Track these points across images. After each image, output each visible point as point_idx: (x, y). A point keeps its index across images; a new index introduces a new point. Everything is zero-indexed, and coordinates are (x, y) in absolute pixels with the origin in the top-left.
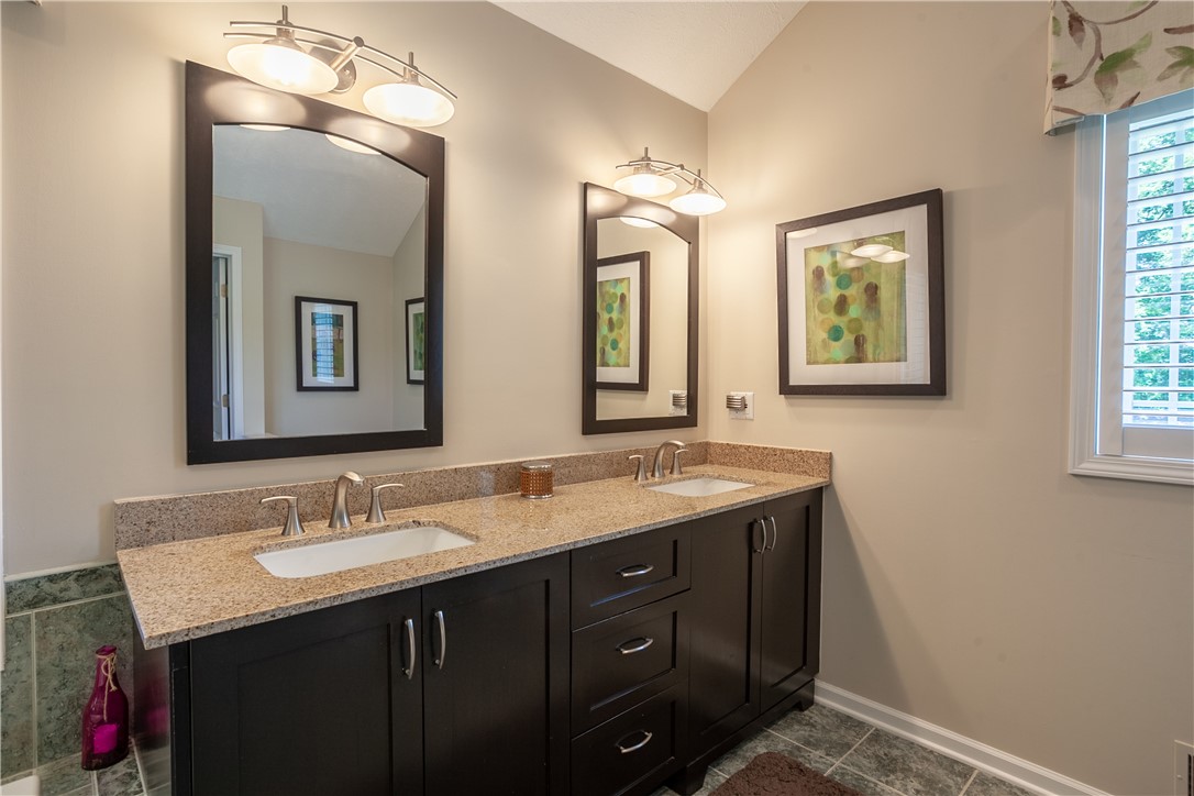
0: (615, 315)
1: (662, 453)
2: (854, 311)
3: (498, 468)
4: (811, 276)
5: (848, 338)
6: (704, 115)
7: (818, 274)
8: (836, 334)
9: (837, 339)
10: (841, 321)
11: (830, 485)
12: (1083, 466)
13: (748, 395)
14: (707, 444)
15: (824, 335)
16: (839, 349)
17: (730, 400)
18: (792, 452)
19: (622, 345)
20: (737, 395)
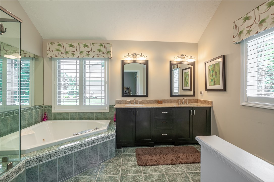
0: (187, 78)
1: (184, 100)
2: (214, 76)
3: (156, 100)
4: (209, 70)
5: (213, 81)
6: (197, 43)
7: (210, 70)
8: (212, 80)
9: (212, 81)
10: (212, 78)
11: (212, 107)
12: (242, 103)
13: (202, 91)
14: (198, 99)
15: (211, 81)
16: (213, 83)
17: (200, 92)
18: (207, 101)
19: (188, 83)
20: (201, 91)
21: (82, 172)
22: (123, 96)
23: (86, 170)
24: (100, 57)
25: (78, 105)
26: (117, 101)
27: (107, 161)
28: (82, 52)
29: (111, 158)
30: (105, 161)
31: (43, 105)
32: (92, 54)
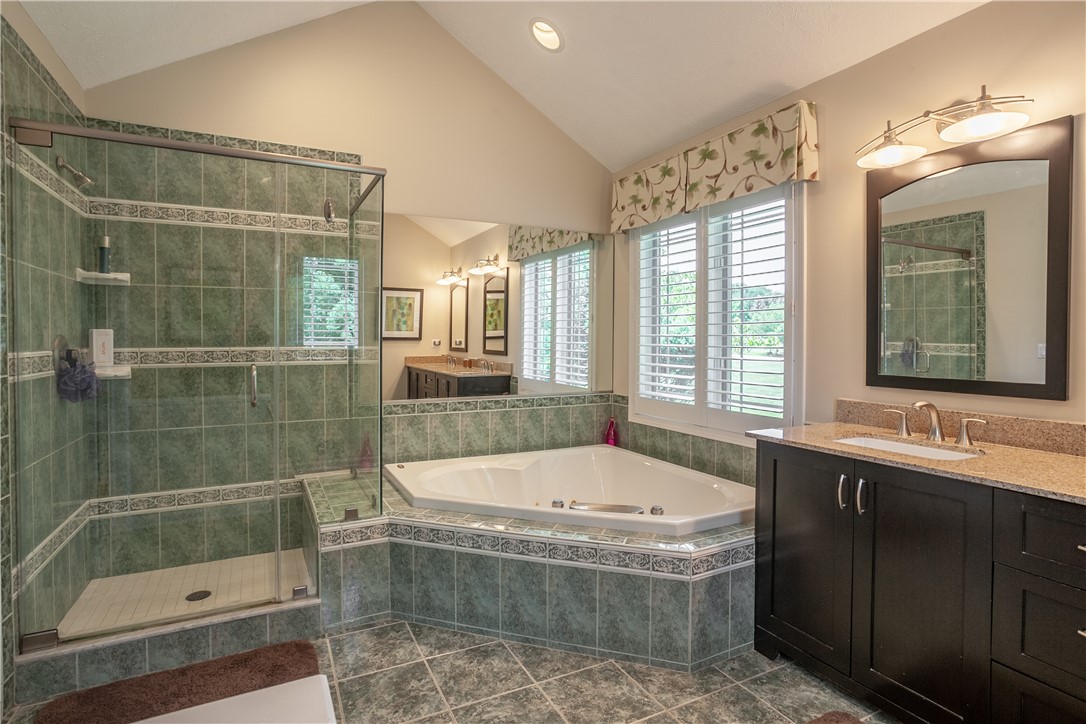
21: (527, 640)
22: (874, 378)
23: (544, 644)
24: (760, 186)
25: (693, 403)
26: (840, 404)
27: (637, 666)
28: (694, 186)
29: (663, 665)
30: (627, 658)
31: (612, 392)
32: (728, 183)
